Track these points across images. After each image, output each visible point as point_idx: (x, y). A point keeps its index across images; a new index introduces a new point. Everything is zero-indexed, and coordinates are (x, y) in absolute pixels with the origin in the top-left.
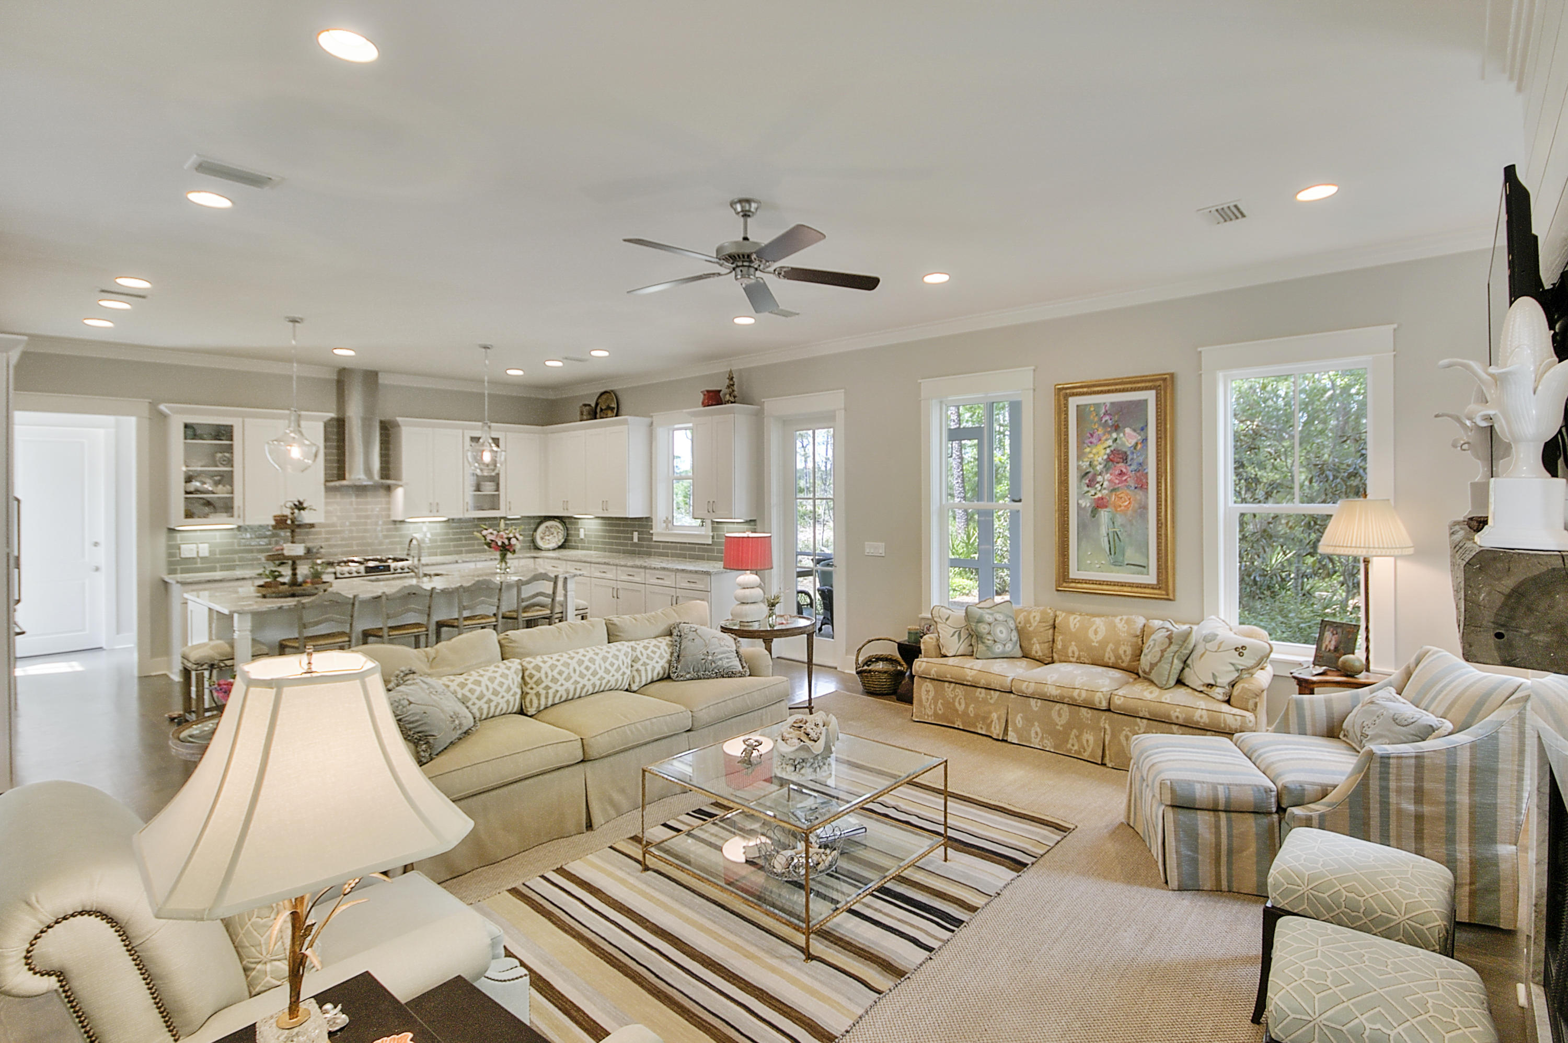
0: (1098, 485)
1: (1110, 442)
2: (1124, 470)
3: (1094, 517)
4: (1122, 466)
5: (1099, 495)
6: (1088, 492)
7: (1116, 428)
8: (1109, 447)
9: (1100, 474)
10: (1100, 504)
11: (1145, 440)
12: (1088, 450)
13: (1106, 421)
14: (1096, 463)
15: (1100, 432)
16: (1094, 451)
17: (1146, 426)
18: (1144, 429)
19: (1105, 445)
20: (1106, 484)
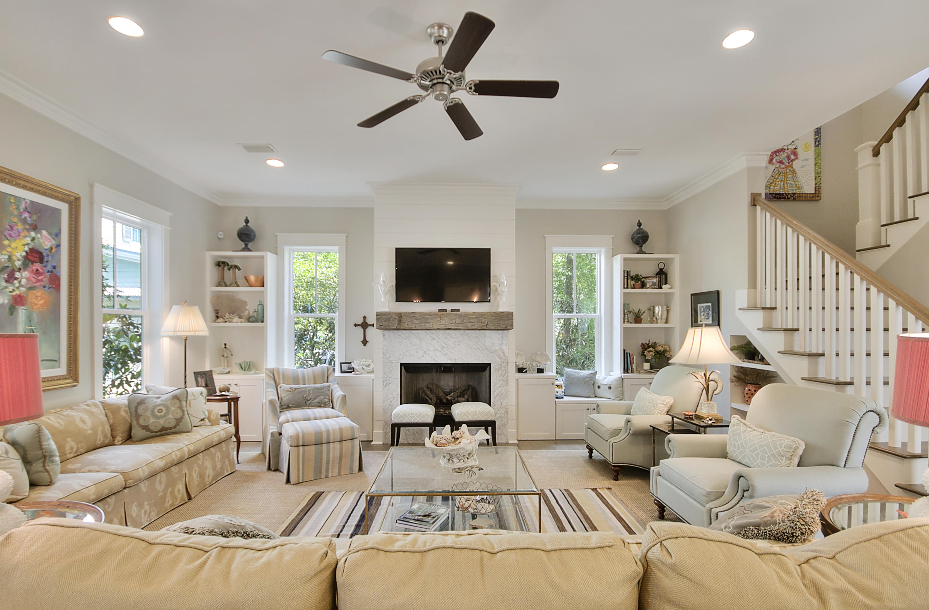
0: (16, 282)
1: (28, 240)
2: (41, 270)
3: (11, 315)
4: (37, 266)
5: (17, 292)
6: (6, 287)
7: (35, 228)
8: (28, 244)
9: (19, 270)
10: (18, 300)
11: (58, 246)
12: (6, 242)
13: (25, 218)
14: (14, 258)
15: (20, 227)
16: (13, 245)
17: (60, 233)
18: (57, 235)
19: (24, 243)
20: (24, 281)
